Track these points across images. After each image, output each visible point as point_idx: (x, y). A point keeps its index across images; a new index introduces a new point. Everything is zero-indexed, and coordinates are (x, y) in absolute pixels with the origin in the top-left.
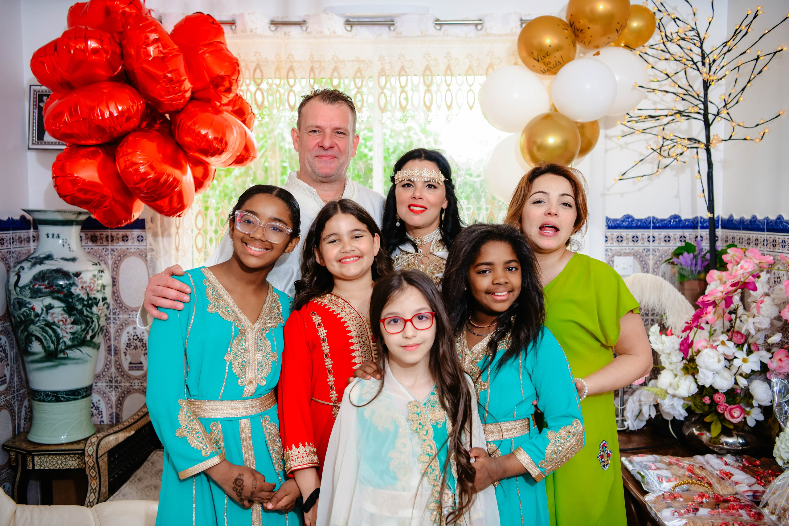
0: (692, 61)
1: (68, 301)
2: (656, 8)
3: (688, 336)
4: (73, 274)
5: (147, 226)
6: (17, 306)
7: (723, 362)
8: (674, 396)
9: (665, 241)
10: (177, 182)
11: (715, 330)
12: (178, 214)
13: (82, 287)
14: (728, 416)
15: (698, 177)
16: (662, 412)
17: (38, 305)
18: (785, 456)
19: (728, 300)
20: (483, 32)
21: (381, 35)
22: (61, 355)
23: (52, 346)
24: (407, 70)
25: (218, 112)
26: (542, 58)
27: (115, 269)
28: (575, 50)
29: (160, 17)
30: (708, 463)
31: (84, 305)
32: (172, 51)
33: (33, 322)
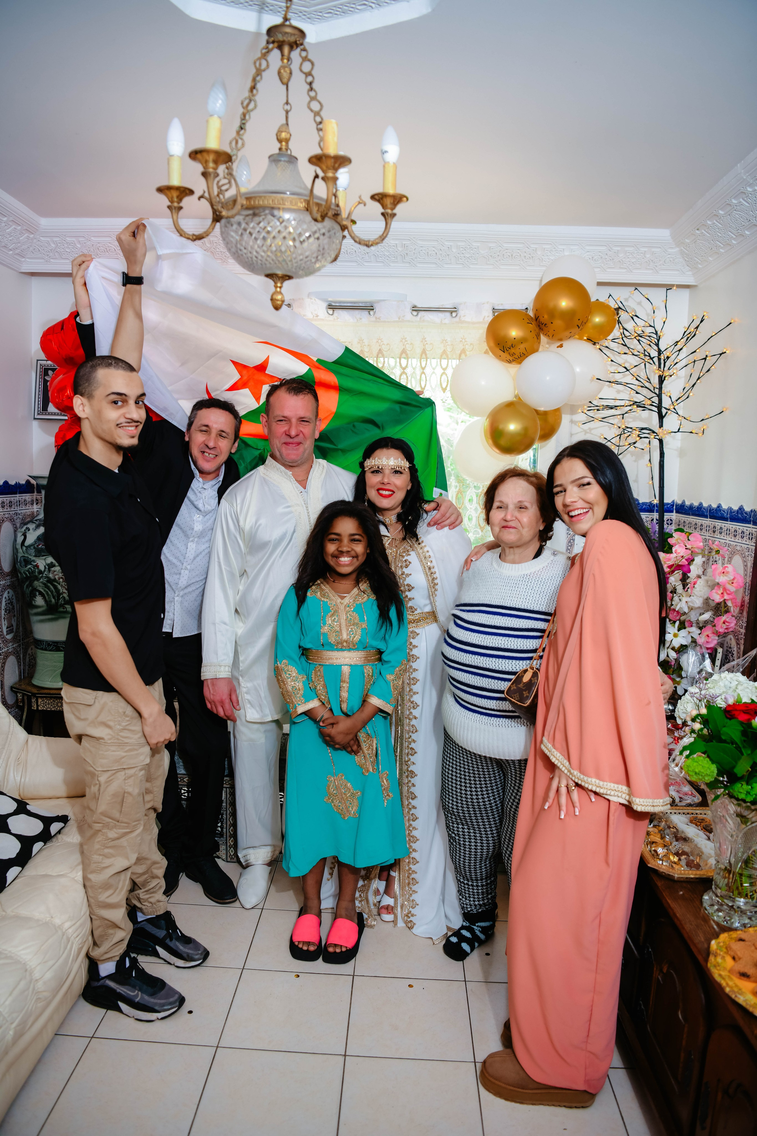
0: (650, 356)
2: (616, 306)
6: (23, 563)
15: (649, 465)
17: (42, 563)
20: (457, 319)
21: (361, 319)
22: (61, 609)
23: (53, 600)
24: (384, 353)
26: (508, 349)
28: (539, 343)
33: (37, 579)
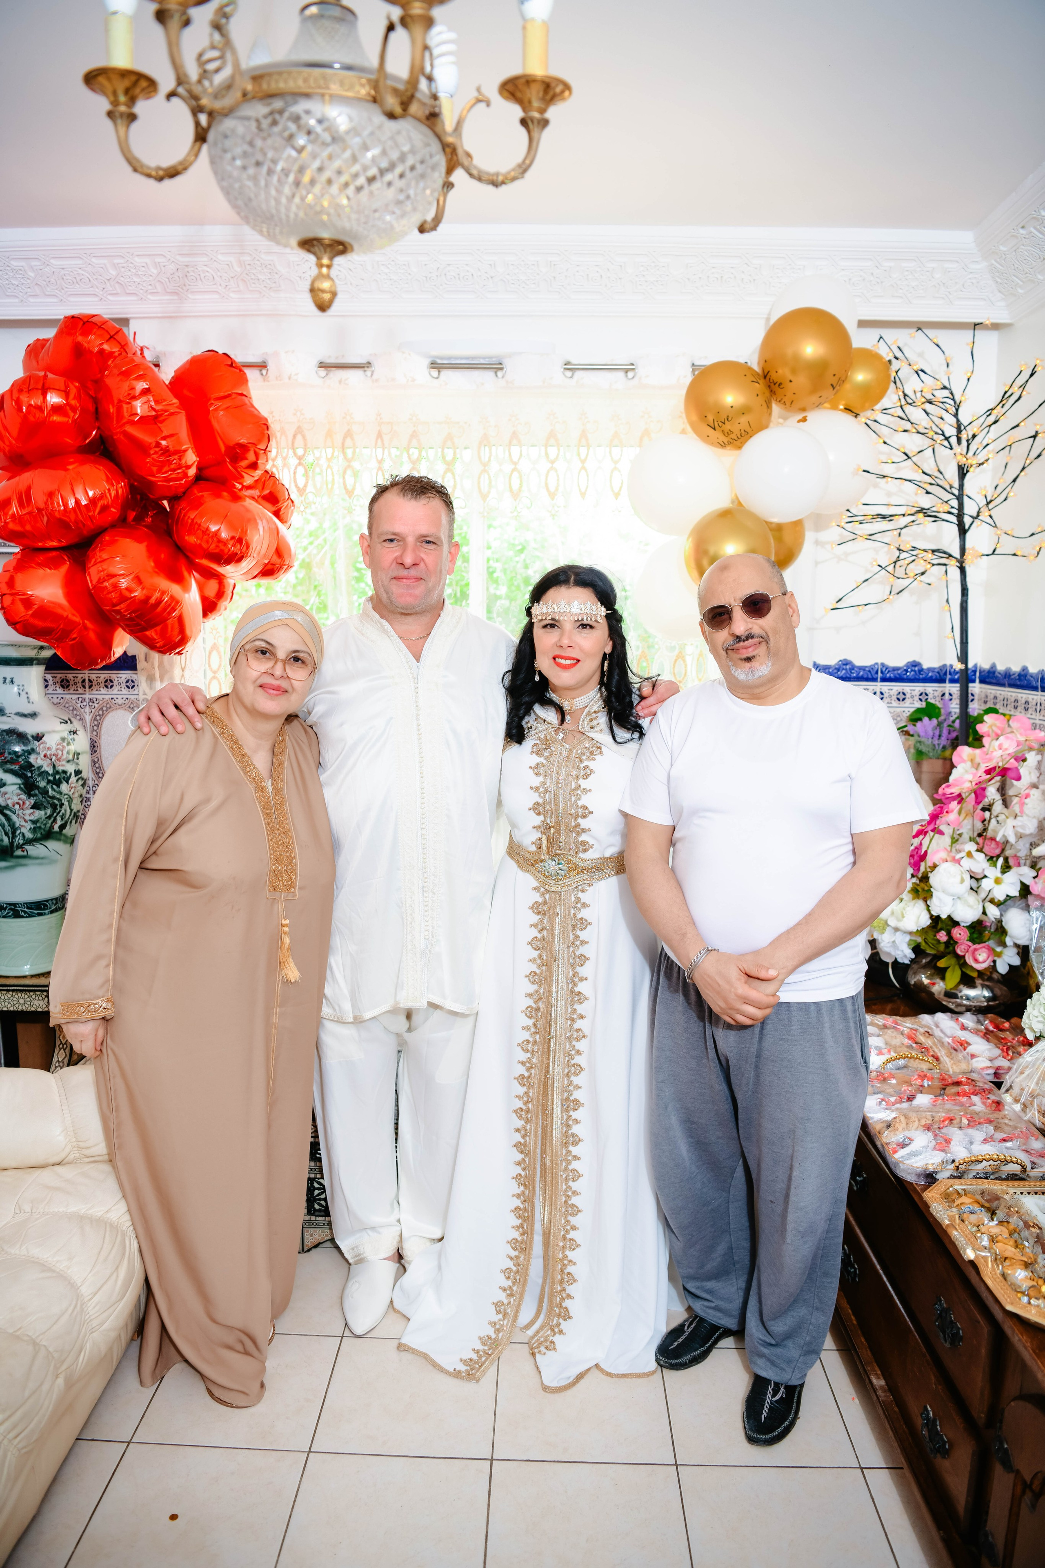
0: (943, 435)
1: (26, 776)
2: (891, 355)
3: (921, 844)
4: (33, 737)
5: (138, 667)
7: (968, 882)
8: (896, 929)
9: (898, 699)
10: (175, 603)
11: (960, 835)
12: (177, 651)
13: (45, 756)
14: (969, 960)
15: (947, 608)
16: (878, 950)
18: (1038, 1027)
19: (979, 793)
20: (636, 382)
21: (483, 384)
22: (19, 852)
23: (6, 839)
24: (522, 437)
25: (236, 498)
26: (721, 424)
27: (95, 728)
28: (770, 414)
29: (158, 357)
30: (937, 1026)
31: (49, 782)
32: (167, 407)
